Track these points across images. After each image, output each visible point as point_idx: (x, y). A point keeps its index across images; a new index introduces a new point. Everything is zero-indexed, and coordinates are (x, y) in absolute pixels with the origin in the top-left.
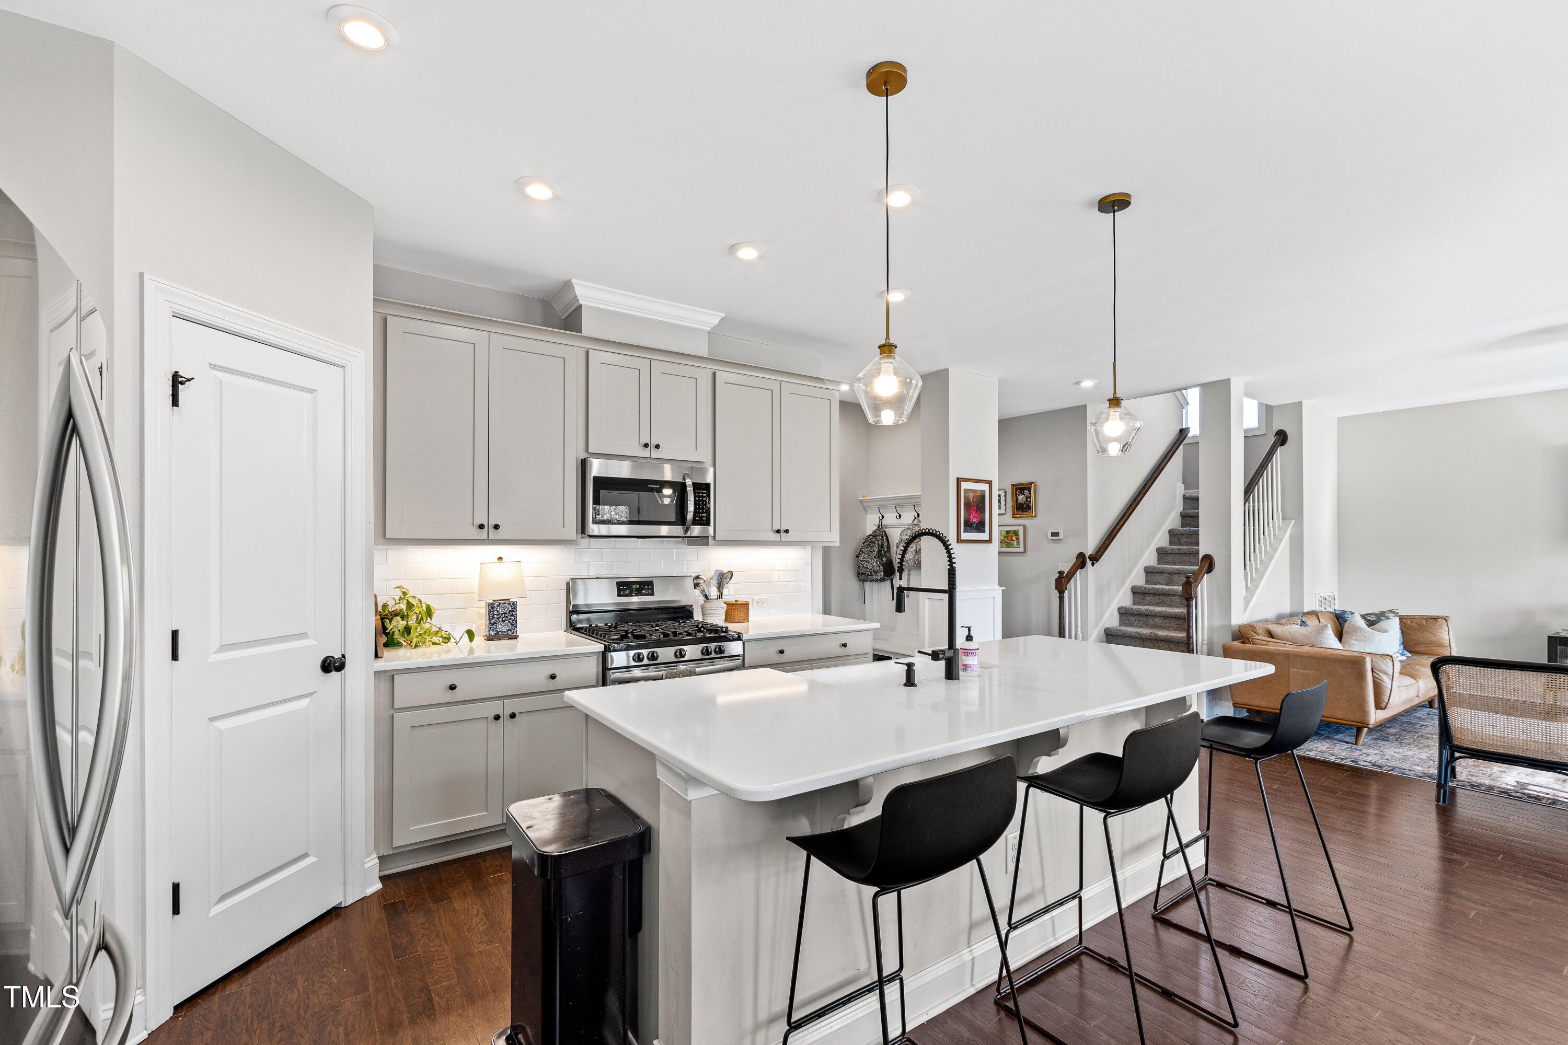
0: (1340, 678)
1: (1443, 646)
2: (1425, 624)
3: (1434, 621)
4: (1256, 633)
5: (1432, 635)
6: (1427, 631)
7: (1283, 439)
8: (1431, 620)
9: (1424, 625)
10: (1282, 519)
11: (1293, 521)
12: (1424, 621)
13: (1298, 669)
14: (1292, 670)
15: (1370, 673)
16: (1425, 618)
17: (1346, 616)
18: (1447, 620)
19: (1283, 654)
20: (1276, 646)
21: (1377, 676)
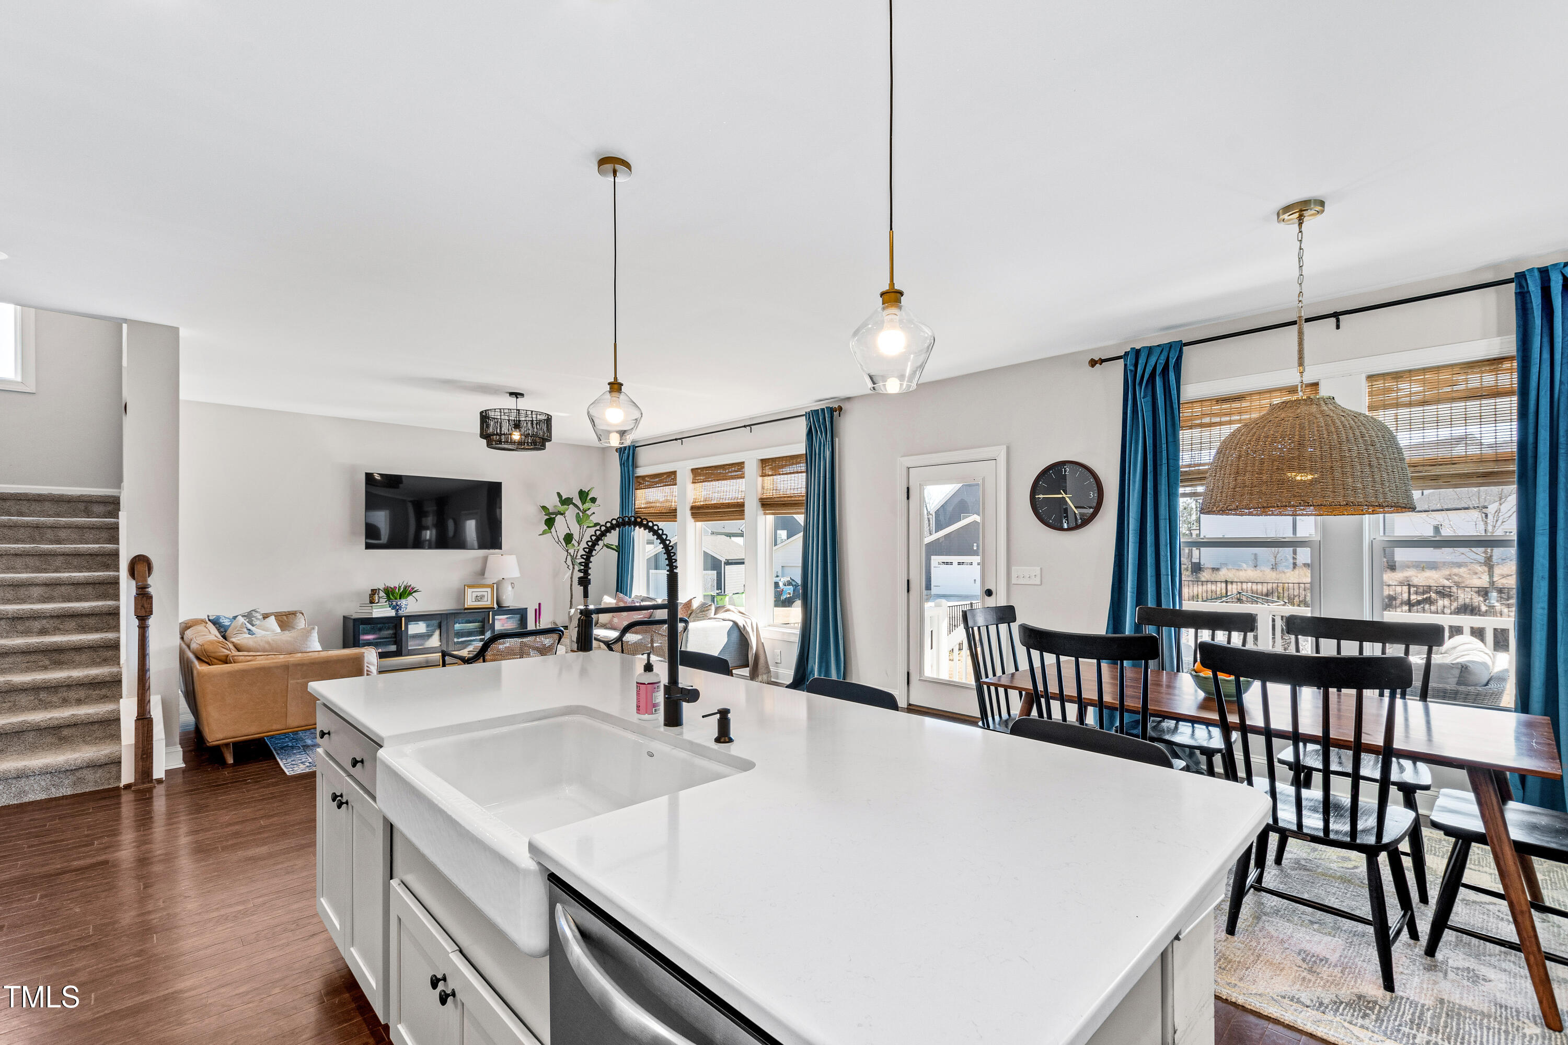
2: (286, 619)
3: (296, 615)
4: (227, 650)
6: (289, 626)
8: (290, 616)
12: (285, 617)
13: (298, 679)
14: (291, 682)
15: (366, 668)
16: (284, 614)
17: (221, 620)
18: (303, 614)
19: (282, 666)
20: (267, 659)
21: (368, 669)
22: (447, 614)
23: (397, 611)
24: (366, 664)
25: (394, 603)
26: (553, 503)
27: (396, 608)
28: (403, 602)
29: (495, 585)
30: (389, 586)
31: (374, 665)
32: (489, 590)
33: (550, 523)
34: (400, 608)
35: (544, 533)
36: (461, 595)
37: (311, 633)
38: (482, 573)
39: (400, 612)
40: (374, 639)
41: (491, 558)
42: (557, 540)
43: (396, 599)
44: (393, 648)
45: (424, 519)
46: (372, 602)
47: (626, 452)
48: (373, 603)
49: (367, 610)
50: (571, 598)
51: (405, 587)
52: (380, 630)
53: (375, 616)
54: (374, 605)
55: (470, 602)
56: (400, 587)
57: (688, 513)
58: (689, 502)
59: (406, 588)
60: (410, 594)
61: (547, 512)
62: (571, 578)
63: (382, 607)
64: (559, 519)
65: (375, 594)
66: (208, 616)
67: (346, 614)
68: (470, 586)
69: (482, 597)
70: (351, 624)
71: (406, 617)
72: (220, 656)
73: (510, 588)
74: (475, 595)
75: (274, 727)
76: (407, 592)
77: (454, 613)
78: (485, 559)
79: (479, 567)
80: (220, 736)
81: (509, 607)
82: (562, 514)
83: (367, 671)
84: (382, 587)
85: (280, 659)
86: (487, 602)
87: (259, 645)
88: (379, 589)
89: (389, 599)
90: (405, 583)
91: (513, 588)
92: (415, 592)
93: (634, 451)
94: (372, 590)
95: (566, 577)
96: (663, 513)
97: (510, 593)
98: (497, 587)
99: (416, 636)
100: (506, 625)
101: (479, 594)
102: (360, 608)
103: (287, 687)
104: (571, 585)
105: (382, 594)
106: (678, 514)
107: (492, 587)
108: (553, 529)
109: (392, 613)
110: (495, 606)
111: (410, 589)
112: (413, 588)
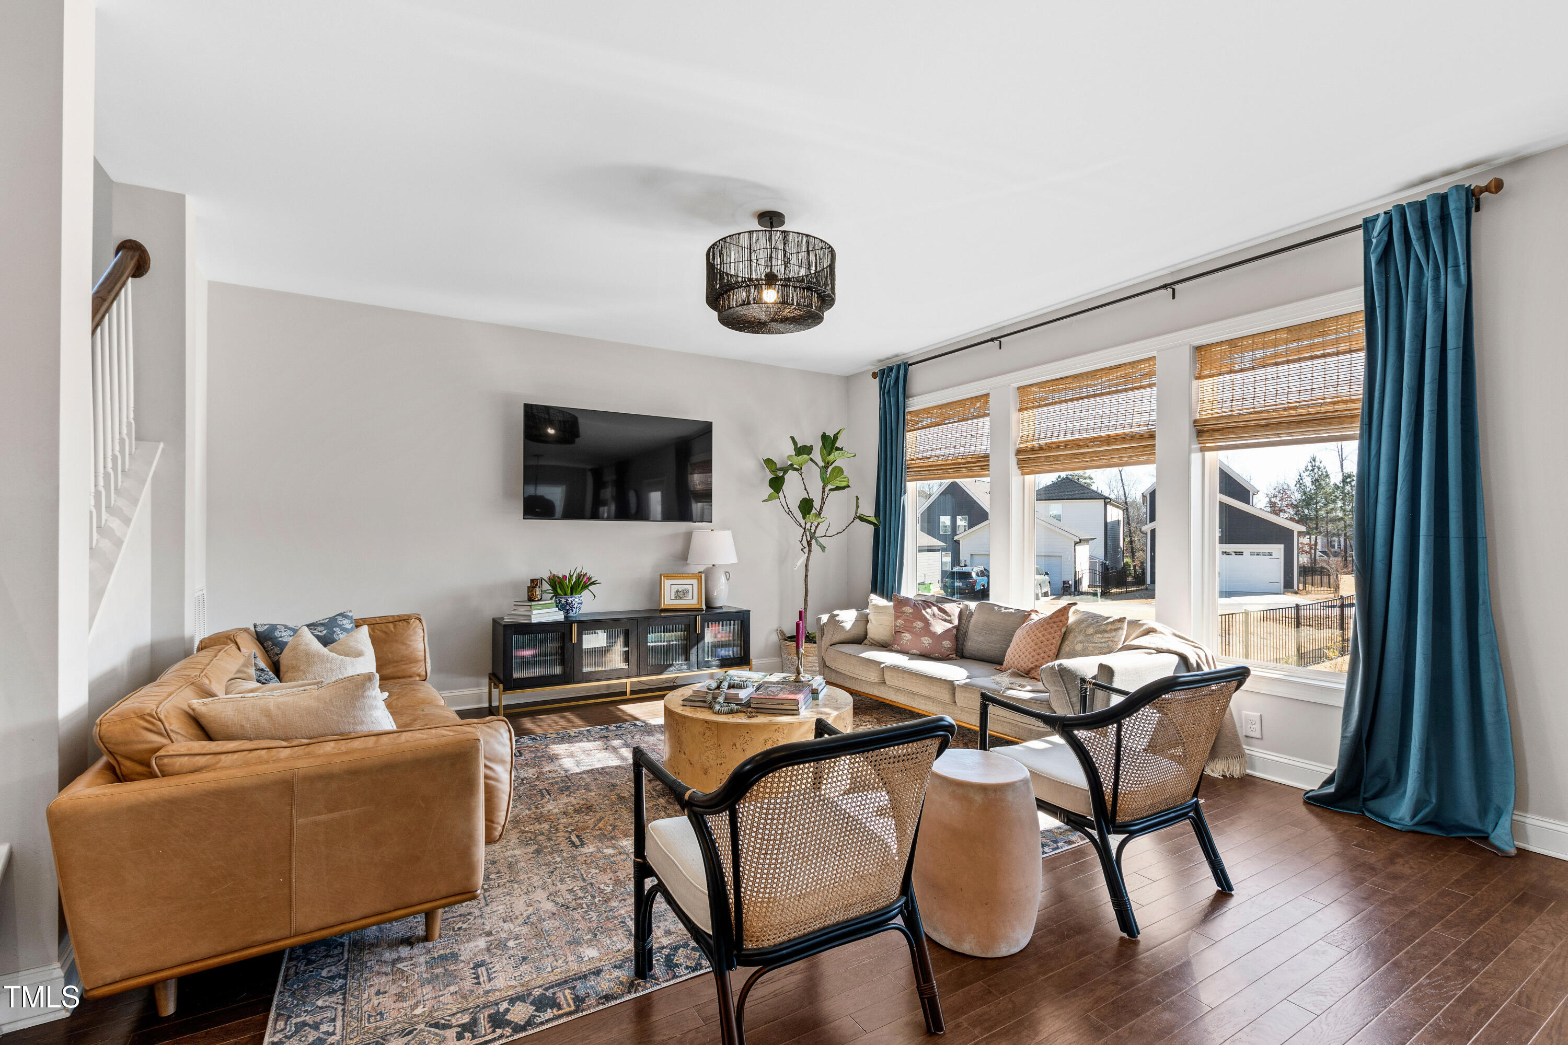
0: (423, 805)
1: (416, 661)
2: (393, 629)
3: (405, 623)
4: (160, 734)
5: (404, 647)
6: (396, 641)
7: (138, 260)
8: (400, 623)
9: (391, 631)
10: (136, 439)
11: (162, 445)
12: (391, 626)
13: (318, 814)
14: (300, 821)
15: (482, 771)
16: (391, 620)
17: (277, 634)
18: (420, 620)
19: (275, 783)
20: (247, 764)
21: (489, 772)
22: (637, 619)
23: (567, 612)
24: (482, 761)
25: (563, 601)
26: (783, 452)
27: (565, 608)
28: (576, 599)
29: (703, 576)
30: (556, 573)
31: (502, 762)
32: (695, 582)
33: (777, 484)
34: (572, 608)
35: (770, 498)
36: (655, 590)
37: (364, 691)
38: (684, 556)
39: (571, 614)
40: (533, 656)
41: (696, 535)
42: (787, 511)
43: (566, 594)
44: (558, 670)
45: (602, 491)
46: (531, 599)
47: (893, 374)
48: (533, 601)
49: (522, 611)
50: (806, 595)
51: (579, 576)
52: (542, 642)
53: (535, 620)
54: (533, 603)
55: (668, 600)
56: (571, 576)
57: (1013, 460)
58: (1015, 442)
59: (579, 578)
60: (586, 587)
61: (773, 468)
62: (806, 566)
63: (546, 606)
64: (791, 476)
65: (535, 587)
66: (255, 626)
67: (497, 615)
68: (670, 576)
69: (685, 592)
70: (501, 630)
71: (579, 622)
72: (140, 752)
73: (723, 579)
74: (675, 588)
75: (259, 937)
76: (582, 583)
77: (648, 618)
78: (688, 536)
79: (678, 546)
80: (114, 972)
81: (721, 608)
82: (797, 470)
83: (486, 777)
84: (546, 576)
85: (279, 760)
86: (692, 601)
87: (248, 719)
88: (542, 579)
89: (556, 594)
90: (578, 571)
91: (728, 580)
92: (593, 583)
93: (906, 371)
94: (532, 581)
95: (798, 564)
96: (959, 464)
97: (723, 587)
98: (706, 577)
99: (592, 652)
100: (720, 635)
101: (681, 588)
102: (516, 608)
103: (291, 834)
104: (806, 576)
105: (546, 586)
106: (991, 463)
107: (698, 576)
108: (781, 494)
109: (559, 616)
110: (704, 607)
111: (584, 580)
112: (589, 579)
